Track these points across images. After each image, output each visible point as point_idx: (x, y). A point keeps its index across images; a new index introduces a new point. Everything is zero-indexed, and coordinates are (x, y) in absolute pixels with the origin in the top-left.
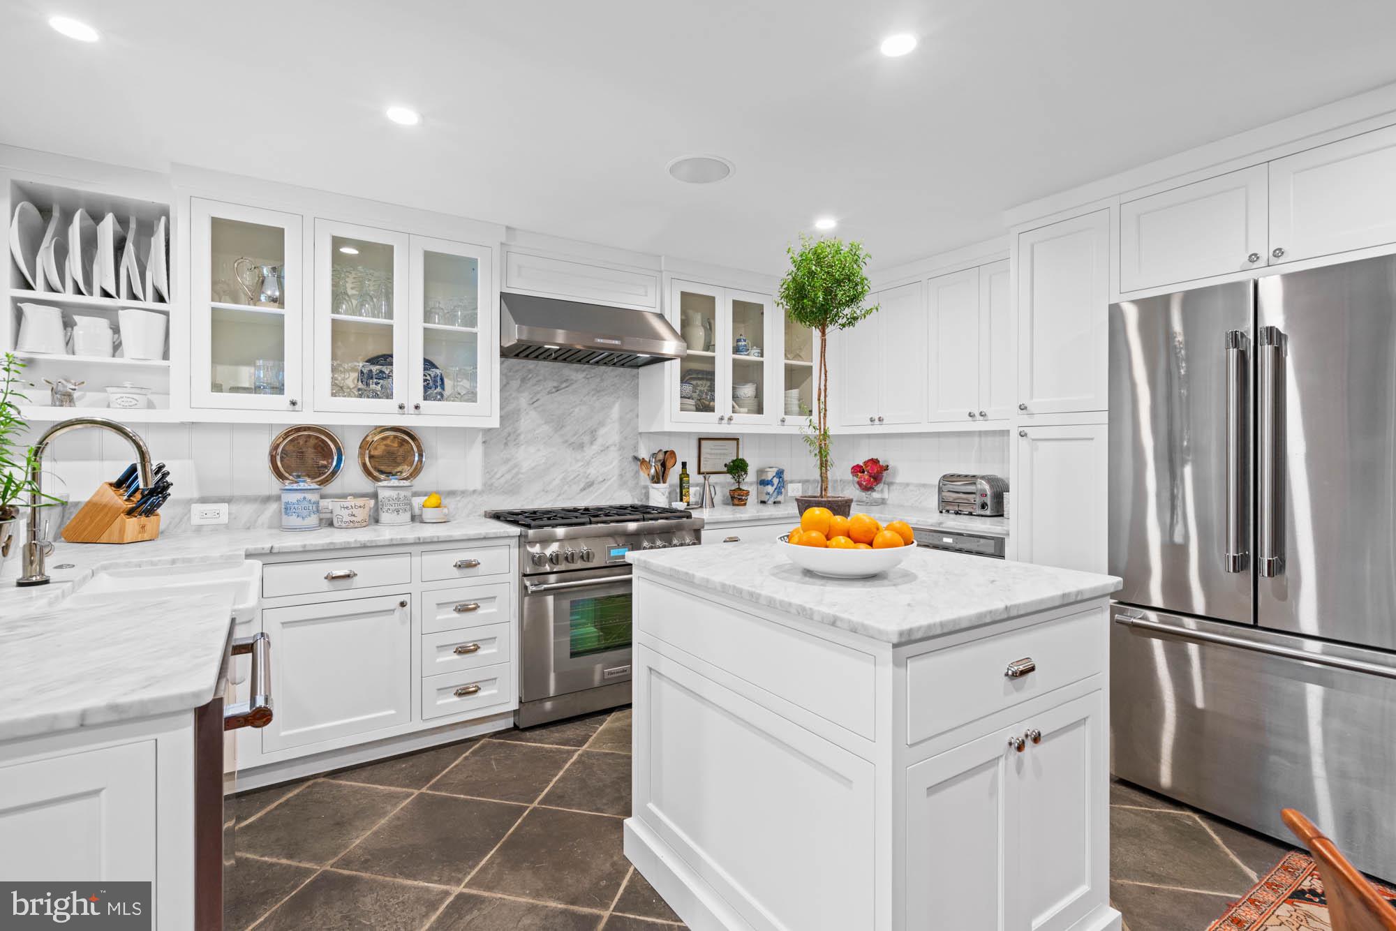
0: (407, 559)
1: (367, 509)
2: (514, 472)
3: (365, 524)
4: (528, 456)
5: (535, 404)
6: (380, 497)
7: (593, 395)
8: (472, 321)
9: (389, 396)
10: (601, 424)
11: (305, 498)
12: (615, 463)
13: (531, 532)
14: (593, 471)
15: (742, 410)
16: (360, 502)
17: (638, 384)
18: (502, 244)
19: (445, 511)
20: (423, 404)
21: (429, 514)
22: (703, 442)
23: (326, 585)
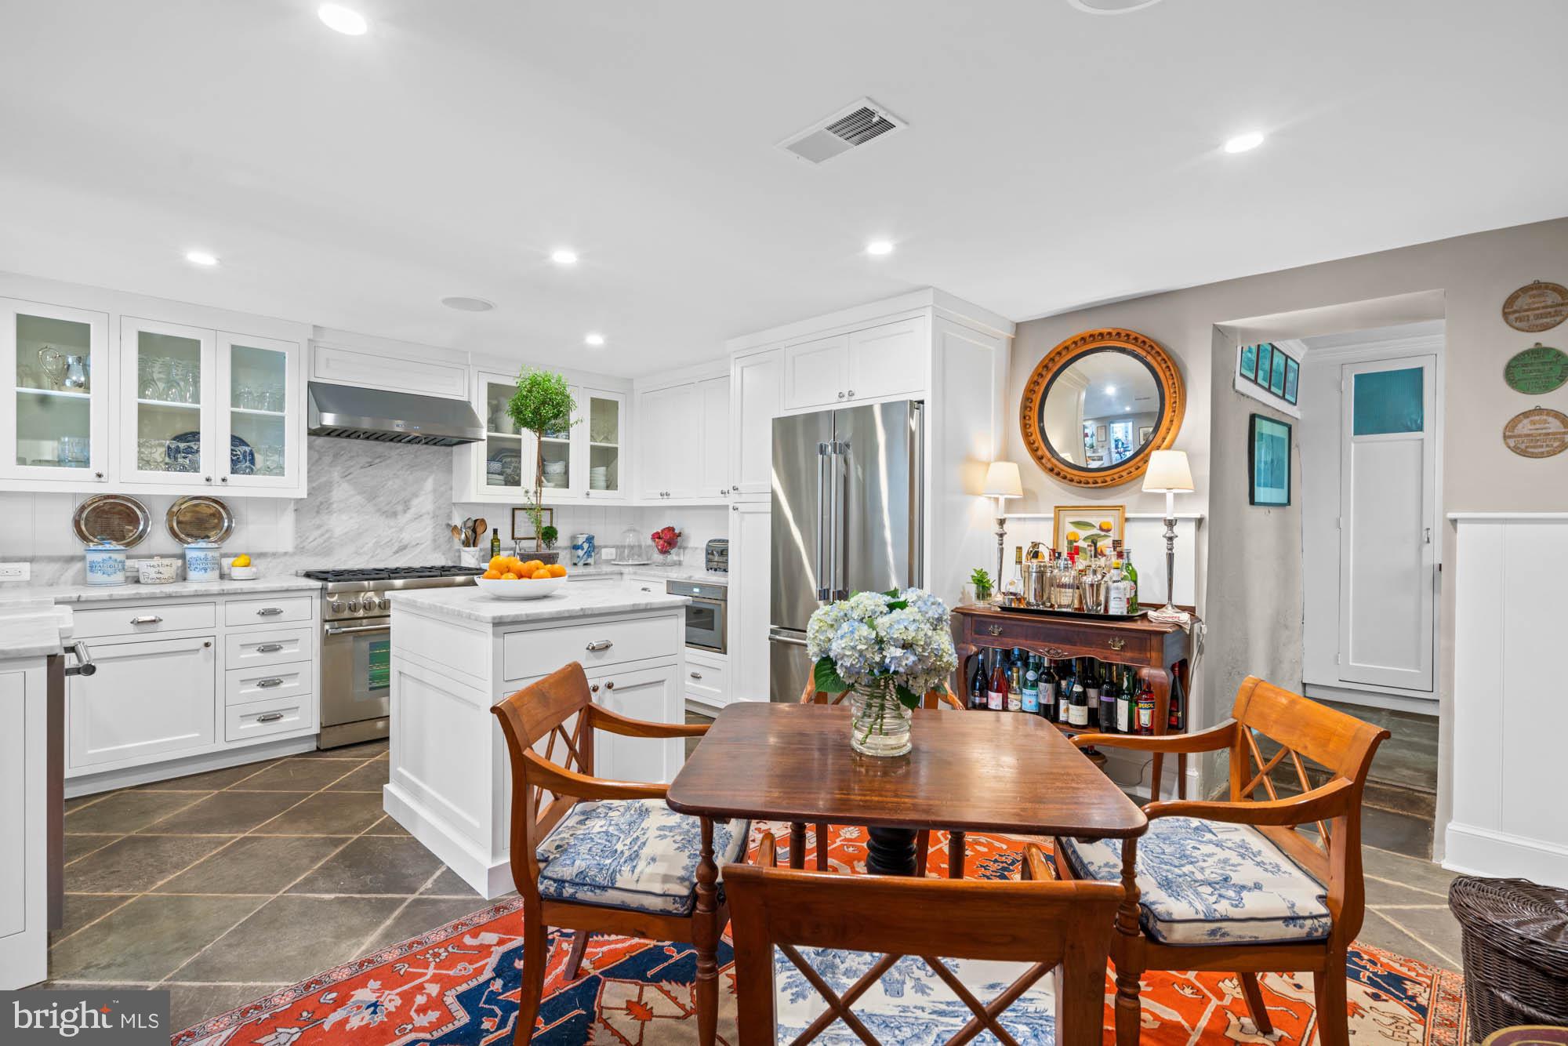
0: (211, 608)
1: (174, 567)
2: (327, 536)
3: (171, 581)
4: (340, 524)
5: (349, 477)
6: (188, 558)
7: (407, 470)
8: (279, 404)
9: (196, 470)
10: (415, 495)
11: (110, 558)
12: (430, 529)
13: (330, 585)
14: (406, 537)
15: (549, 484)
16: (167, 561)
17: (451, 461)
18: (309, 340)
19: (254, 569)
20: (231, 478)
21: (237, 572)
22: (517, 512)
23: (132, 628)
